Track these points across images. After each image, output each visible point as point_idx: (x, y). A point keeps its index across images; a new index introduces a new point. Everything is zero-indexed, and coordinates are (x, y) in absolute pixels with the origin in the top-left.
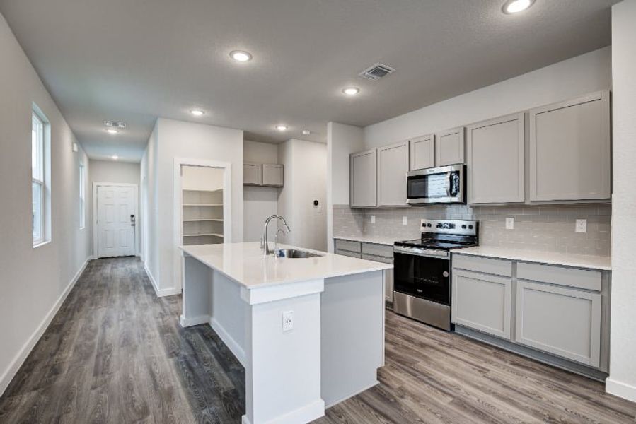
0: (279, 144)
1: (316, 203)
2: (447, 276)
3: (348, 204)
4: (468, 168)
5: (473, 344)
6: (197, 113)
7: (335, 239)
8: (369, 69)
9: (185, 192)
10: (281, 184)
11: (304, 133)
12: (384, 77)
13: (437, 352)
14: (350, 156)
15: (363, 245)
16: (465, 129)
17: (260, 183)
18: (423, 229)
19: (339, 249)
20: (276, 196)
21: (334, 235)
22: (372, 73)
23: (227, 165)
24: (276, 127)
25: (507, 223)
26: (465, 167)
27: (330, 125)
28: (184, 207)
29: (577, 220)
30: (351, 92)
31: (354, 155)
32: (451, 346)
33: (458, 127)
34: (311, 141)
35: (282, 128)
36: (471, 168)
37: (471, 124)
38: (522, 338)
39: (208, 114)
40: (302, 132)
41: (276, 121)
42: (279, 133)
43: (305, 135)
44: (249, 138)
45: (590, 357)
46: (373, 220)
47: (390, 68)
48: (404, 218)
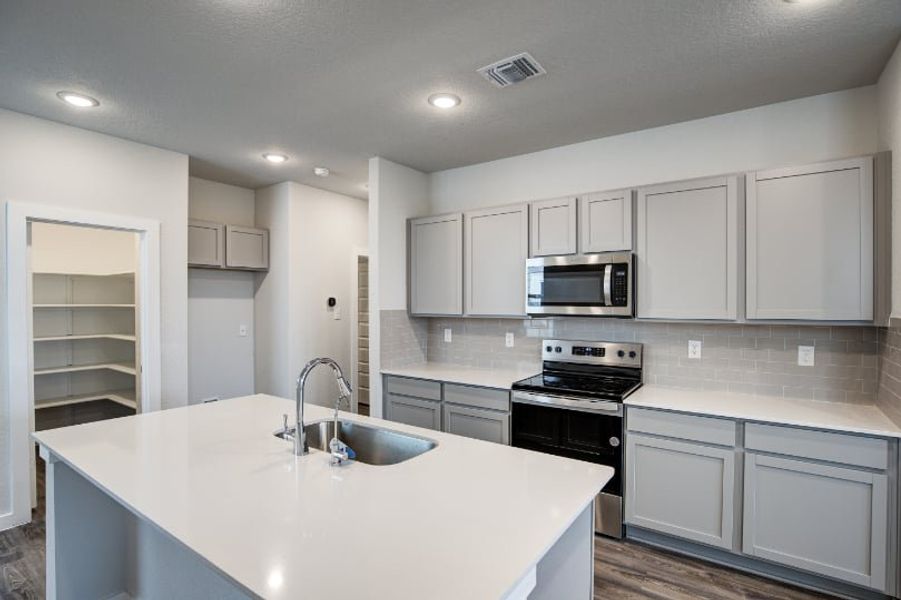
0: (260, 189)
1: (332, 302)
2: (616, 445)
3: (403, 307)
4: (640, 257)
5: (671, 562)
6: (78, 101)
7: (384, 375)
8: (501, 62)
9: (39, 278)
10: (265, 266)
11: (319, 171)
12: (521, 83)
13: (629, 593)
14: (409, 222)
15: (446, 386)
16: (634, 195)
17: (220, 263)
18: (547, 356)
19: (392, 394)
20: (251, 290)
21: (382, 366)
22: (504, 71)
23: (151, 225)
24: (264, 156)
25: (690, 348)
26: (634, 258)
27: (374, 163)
28: (35, 310)
29: (800, 348)
30: (444, 104)
31: (418, 222)
32: (643, 575)
33: (623, 190)
34: (326, 190)
35: (276, 159)
36: (644, 260)
37: (646, 186)
38: (754, 547)
39: (106, 107)
40: (314, 171)
41: (265, 142)
42: (267, 169)
43: (320, 176)
44: (201, 172)
45: (870, 574)
46: (448, 336)
47: (538, 66)
48: (508, 334)
